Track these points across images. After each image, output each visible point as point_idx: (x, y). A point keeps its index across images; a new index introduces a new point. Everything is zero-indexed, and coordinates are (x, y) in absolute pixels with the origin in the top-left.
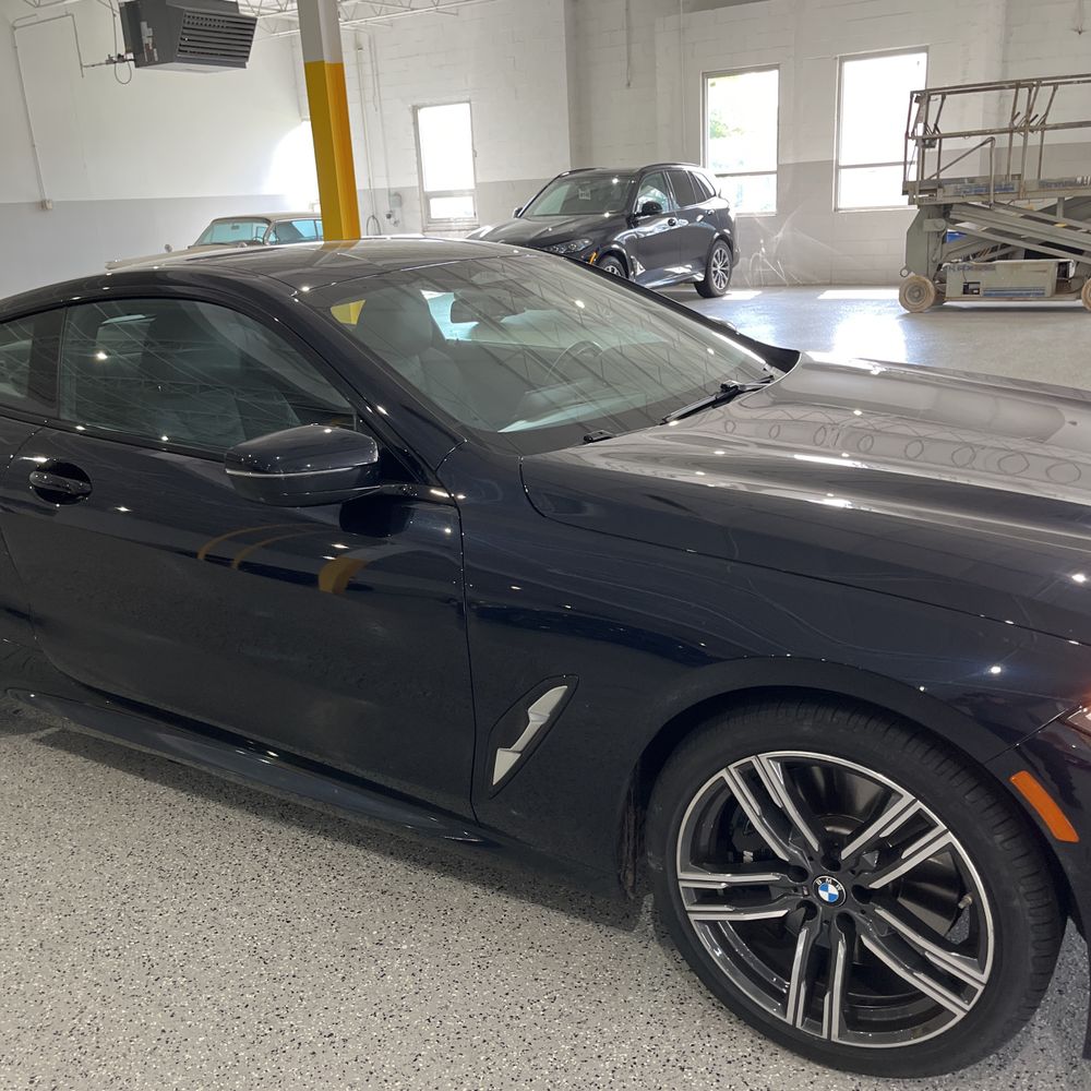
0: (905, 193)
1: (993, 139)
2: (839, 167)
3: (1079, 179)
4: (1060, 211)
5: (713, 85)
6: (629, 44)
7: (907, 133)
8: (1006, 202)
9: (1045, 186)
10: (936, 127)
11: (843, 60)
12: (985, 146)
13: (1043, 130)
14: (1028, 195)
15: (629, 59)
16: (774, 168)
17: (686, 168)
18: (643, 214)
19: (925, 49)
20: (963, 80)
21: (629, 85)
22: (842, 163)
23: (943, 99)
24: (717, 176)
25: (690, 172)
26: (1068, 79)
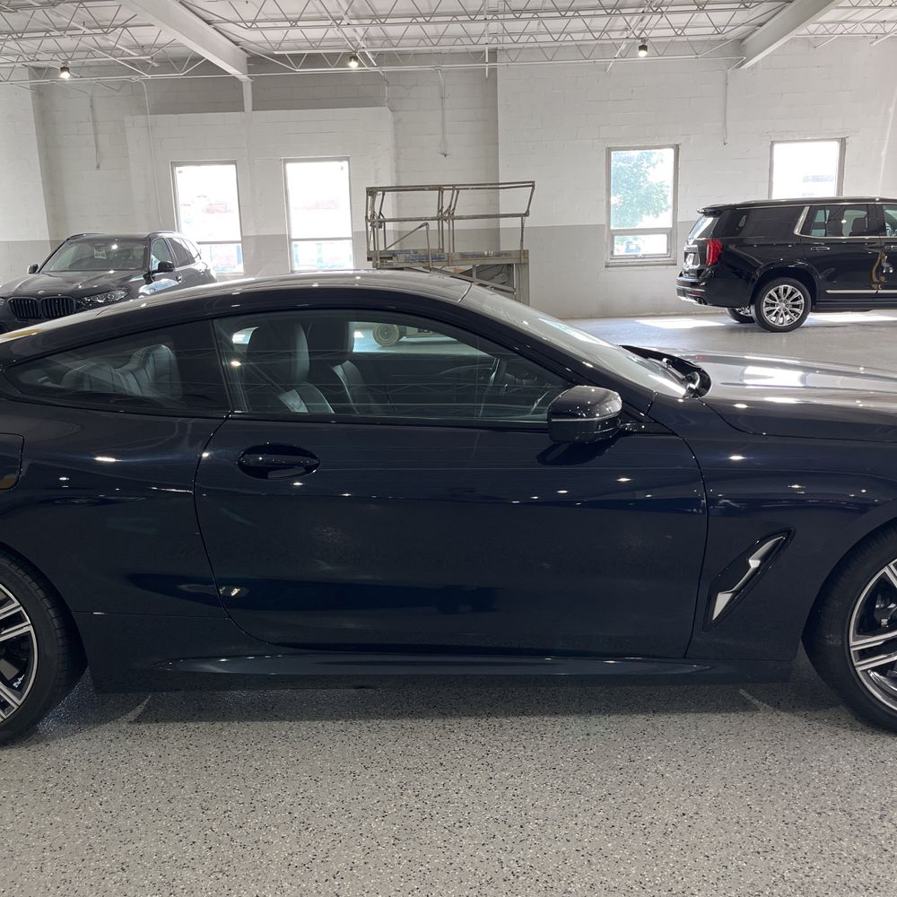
0: (369, 259)
1: (427, 224)
2: (291, 240)
3: (486, 253)
4: (474, 274)
5: (180, 172)
6: (96, 134)
7: (367, 217)
8: (439, 268)
9: (464, 256)
10: (380, 213)
11: (286, 161)
12: (422, 229)
13: (453, 219)
14: (454, 263)
15: (97, 146)
16: (240, 239)
17: (166, 235)
18: (158, 271)
19: (347, 159)
20: (376, 182)
21: (98, 167)
22: (293, 237)
23: (384, 194)
24: (199, 243)
25: (170, 239)
26: (466, 187)
